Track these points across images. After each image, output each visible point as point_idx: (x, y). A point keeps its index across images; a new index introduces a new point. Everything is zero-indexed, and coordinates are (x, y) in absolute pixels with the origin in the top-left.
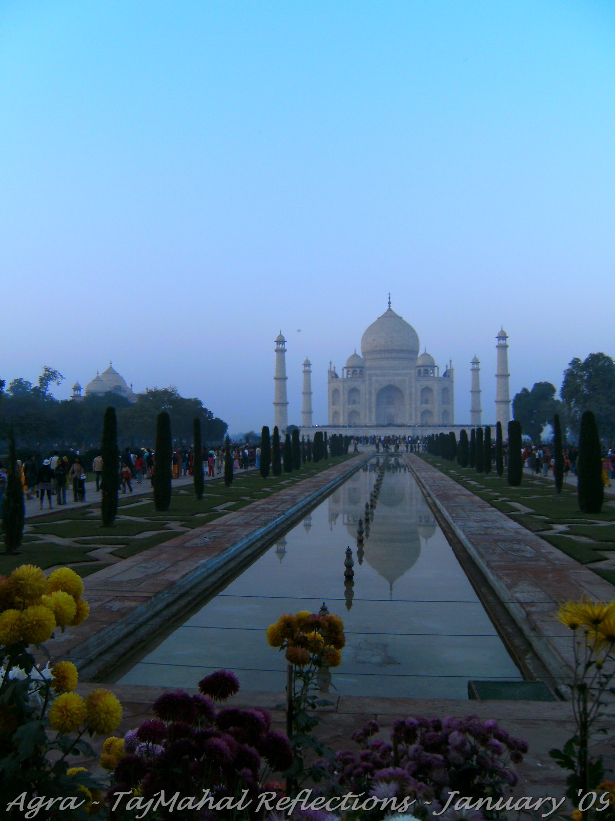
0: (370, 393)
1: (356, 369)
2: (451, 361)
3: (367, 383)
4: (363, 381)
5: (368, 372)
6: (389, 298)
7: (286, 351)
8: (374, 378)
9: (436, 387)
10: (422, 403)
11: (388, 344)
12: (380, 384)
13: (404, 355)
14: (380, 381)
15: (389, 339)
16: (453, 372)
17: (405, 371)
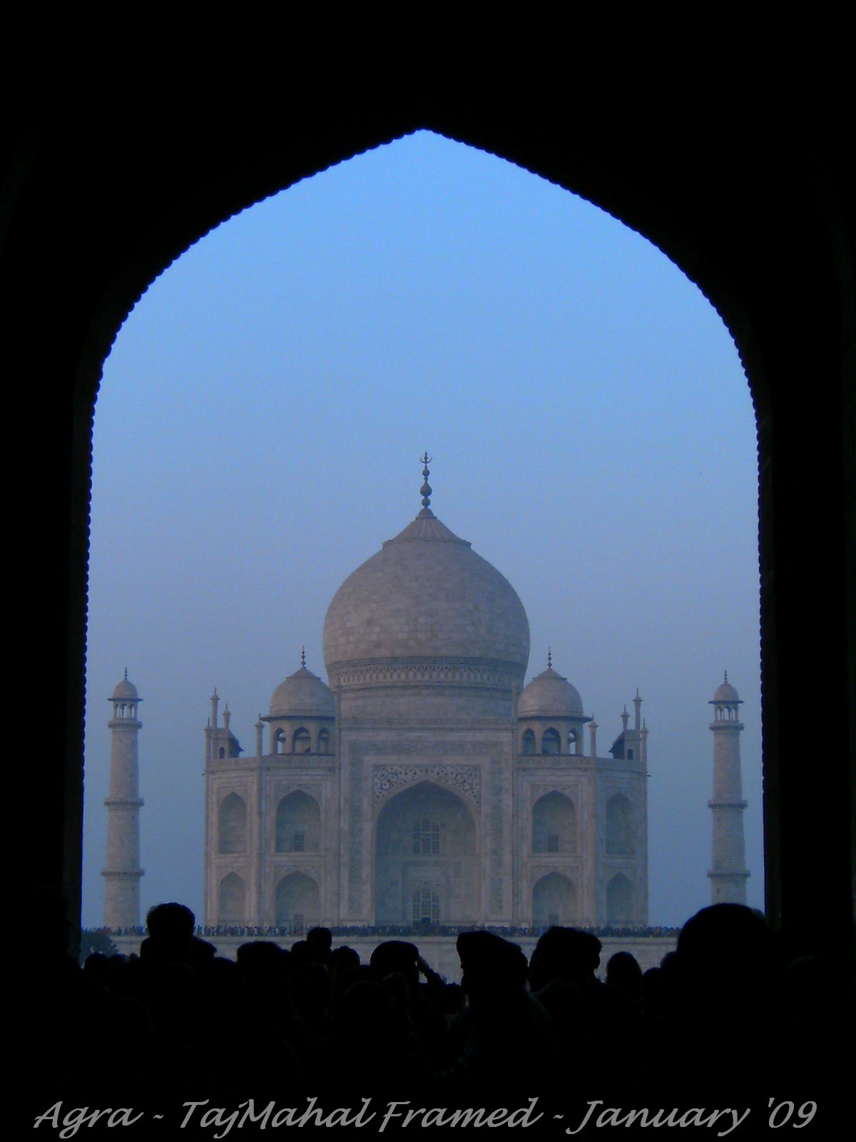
0: (356, 811)
1: (306, 726)
2: (638, 702)
3: (345, 774)
4: (331, 769)
5: (349, 736)
6: (426, 473)
8: (370, 760)
9: (585, 794)
10: (536, 848)
11: (420, 636)
12: (389, 781)
13: (475, 677)
14: (389, 769)
15: (422, 620)
16: (645, 739)
17: (480, 737)
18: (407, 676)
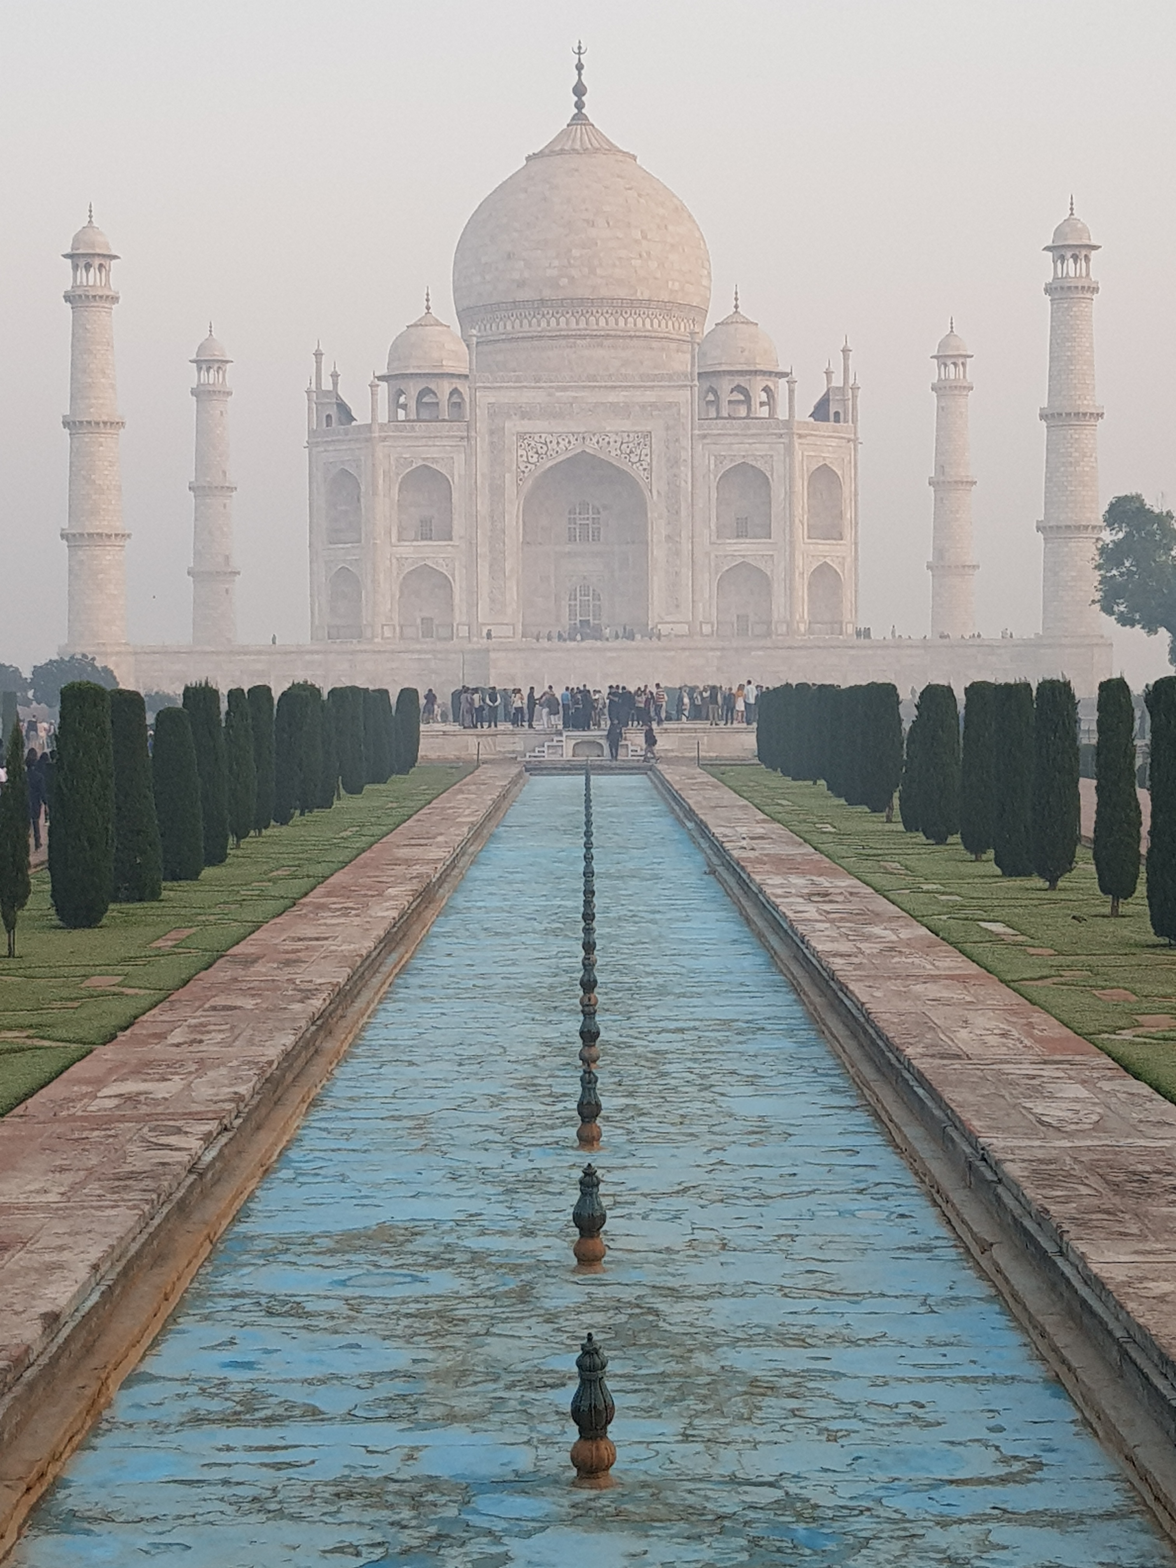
0: (497, 491)
1: (433, 386)
2: (846, 351)
3: (482, 443)
4: (465, 439)
5: (485, 398)
6: (580, 67)
7: (115, 299)
8: (513, 426)
9: (784, 466)
10: (721, 533)
11: (574, 272)
12: (537, 453)
13: (644, 324)
14: (537, 438)
15: (576, 252)
16: (854, 397)
17: (650, 396)
18: (558, 324)
